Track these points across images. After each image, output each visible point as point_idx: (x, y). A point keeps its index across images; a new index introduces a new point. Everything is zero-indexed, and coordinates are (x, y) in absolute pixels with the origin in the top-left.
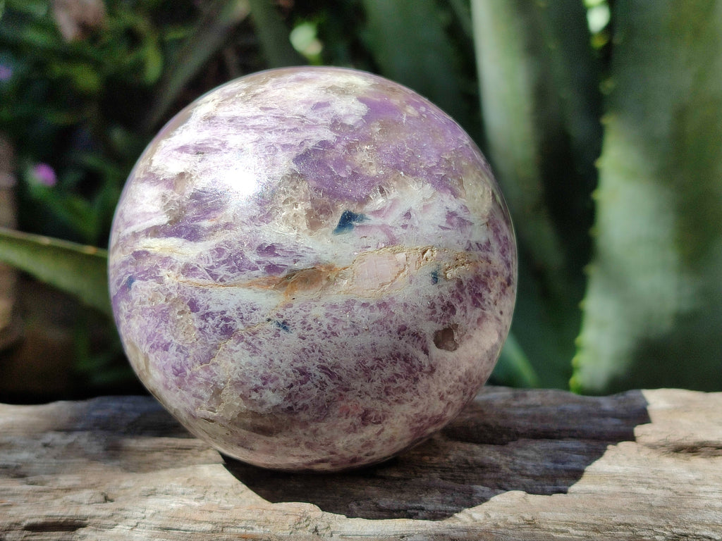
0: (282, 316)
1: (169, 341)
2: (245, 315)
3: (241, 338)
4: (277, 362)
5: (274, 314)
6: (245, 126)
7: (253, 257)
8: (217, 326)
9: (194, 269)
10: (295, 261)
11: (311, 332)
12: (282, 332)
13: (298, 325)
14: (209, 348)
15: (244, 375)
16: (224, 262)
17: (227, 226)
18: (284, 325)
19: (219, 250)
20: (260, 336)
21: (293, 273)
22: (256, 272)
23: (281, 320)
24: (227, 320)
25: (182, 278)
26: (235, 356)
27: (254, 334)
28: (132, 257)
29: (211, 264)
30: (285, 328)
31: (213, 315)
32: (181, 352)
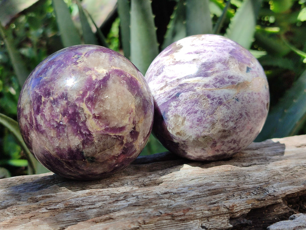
0: (237, 97)
1: (198, 110)
2: (226, 97)
3: (225, 105)
4: (235, 111)
5: (235, 96)
6: (209, 46)
7: (227, 80)
8: (217, 102)
9: (208, 85)
10: (239, 80)
11: (244, 102)
12: (237, 102)
13: (241, 100)
14: (214, 109)
15: (224, 117)
16: (218, 82)
17: (217, 71)
18: (237, 100)
19: (216, 79)
20: (231, 104)
21: (239, 84)
22: (229, 84)
23: (237, 98)
24: (220, 99)
25: (204, 88)
26: (222, 111)
27: (229, 103)
28: (179, 86)
29: (214, 83)
30: (238, 101)
31: (215, 98)
32: (203, 112)
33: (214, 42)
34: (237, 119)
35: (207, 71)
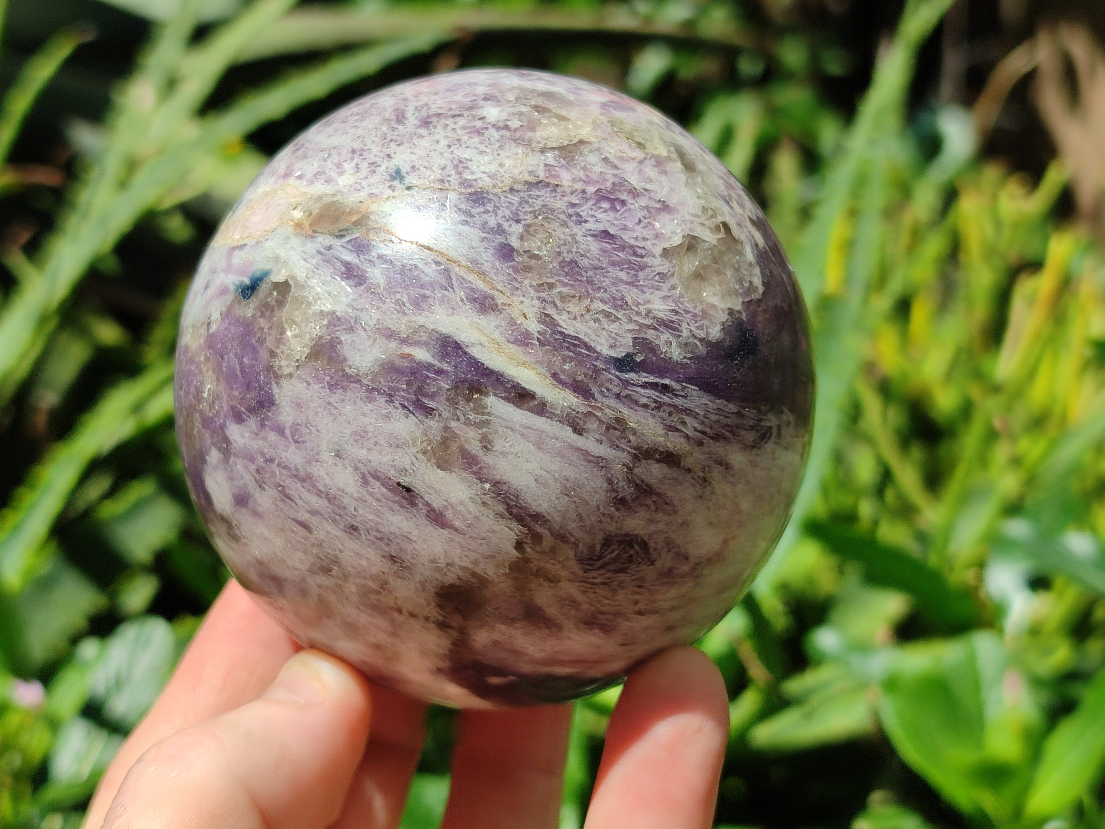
0: (391, 186)
1: (589, 238)
2: (436, 206)
3: (464, 184)
4: (444, 143)
5: (397, 193)
6: (329, 500)
7: (376, 273)
8: (487, 212)
9: (475, 300)
10: (330, 248)
11: (375, 160)
12: (405, 170)
13: (381, 170)
14: (522, 194)
15: (501, 147)
16: (421, 286)
18: (397, 175)
19: (418, 304)
20: (438, 174)
21: (341, 234)
22: (384, 251)
23: (396, 183)
24: (466, 213)
25: (501, 299)
26: (492, 168)
27: (442, 181)
28: (597, 395)
29: (439, 293)
30: (398, 172)
31: (484, 226)
32: (578, 215)
33: (293, 514)
34: (454, 116)
35: (429, 367)
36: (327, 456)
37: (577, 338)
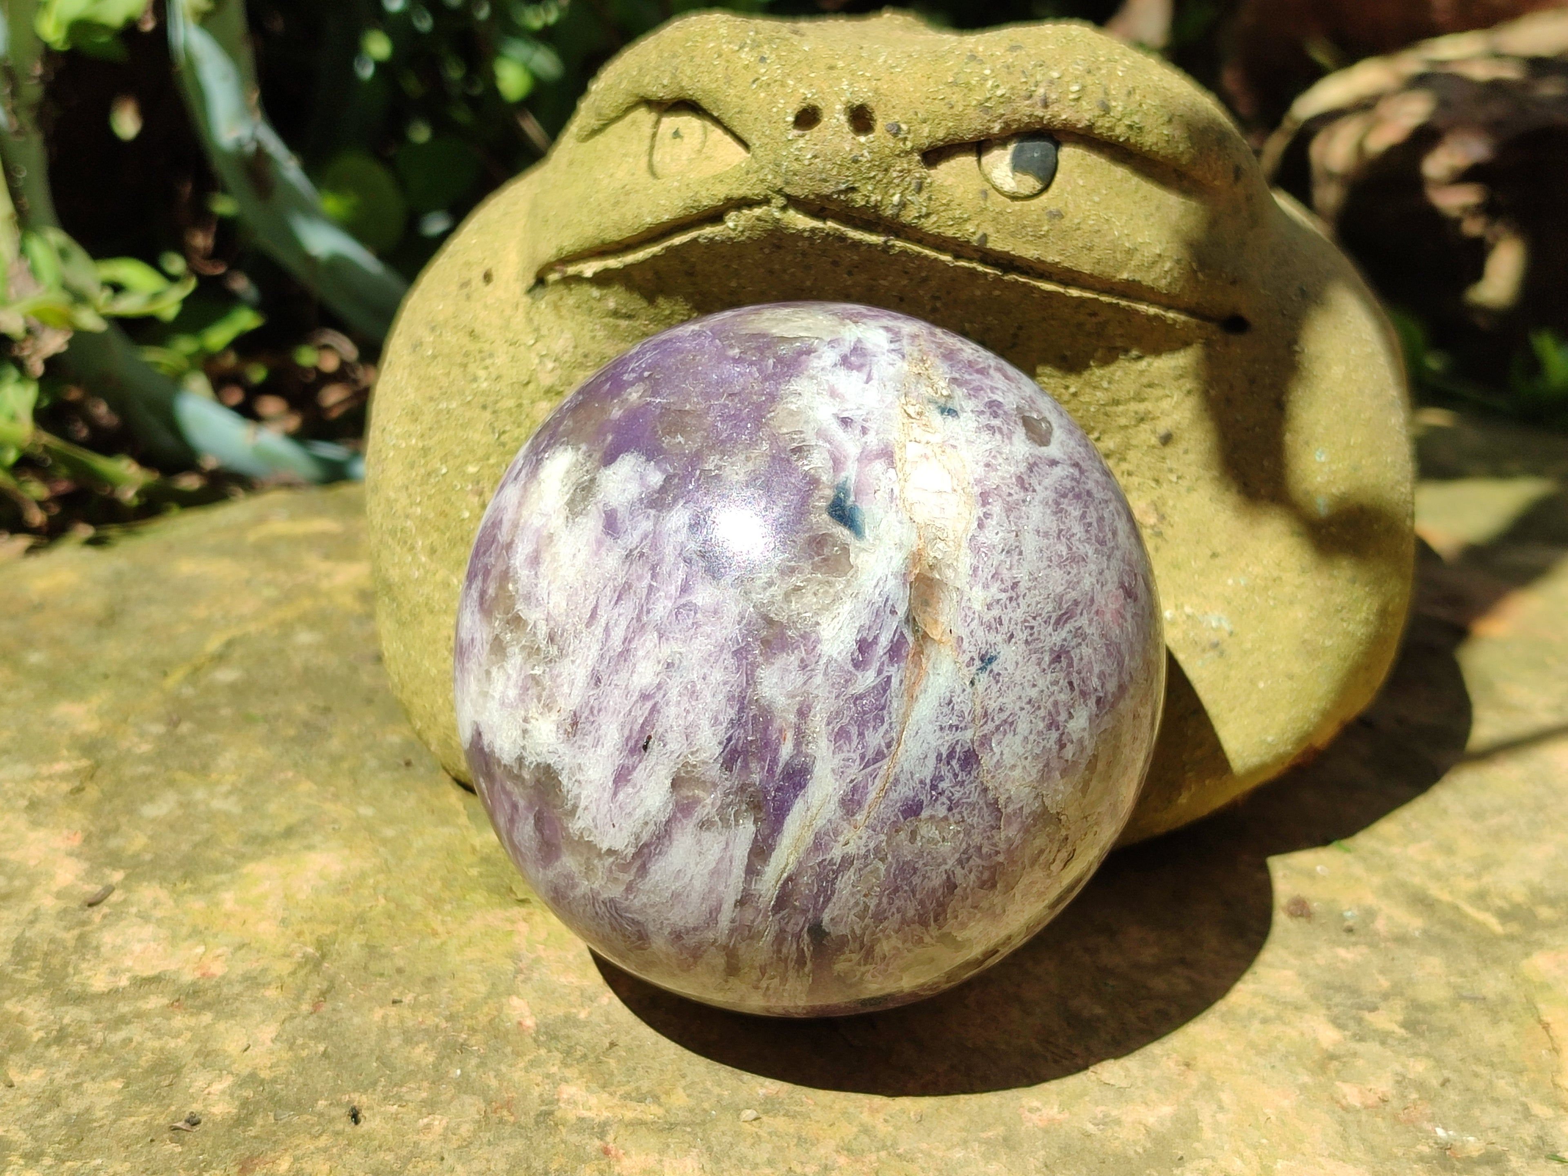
0: (972, 659)
1: (945, 877)
2: (954, 721)
3: (985, 740)
4: (1034, 693)
5: (965, 670)
6: (621, 654)
7: (868, 679)
8: (956, 775)
9: (854, 790)
10: (893, 612)
11: (1005, 622)
12: (995, 667)
13: (992, 637)
14: (982, 801)
15: (1036, 756)
16: (861, 734)
17: (803, 713)
18: (987, 660)
19: (840, 735)
20: (993, 705)
21: (910, 620)
22: (895, 682)
23: (978, 663)
24: (951, 755)
25: (860, 817)
26: (1008, 760)
27: (986, 714)
28: (778, 916)
29: (856, 756)
30: (991, 660)
31: (937, 779)
32: (968, 859)
33: (604, 602)
34: (1071, 683)
35: (774, 761)
36: (666, 651)
37: (833, 893)
